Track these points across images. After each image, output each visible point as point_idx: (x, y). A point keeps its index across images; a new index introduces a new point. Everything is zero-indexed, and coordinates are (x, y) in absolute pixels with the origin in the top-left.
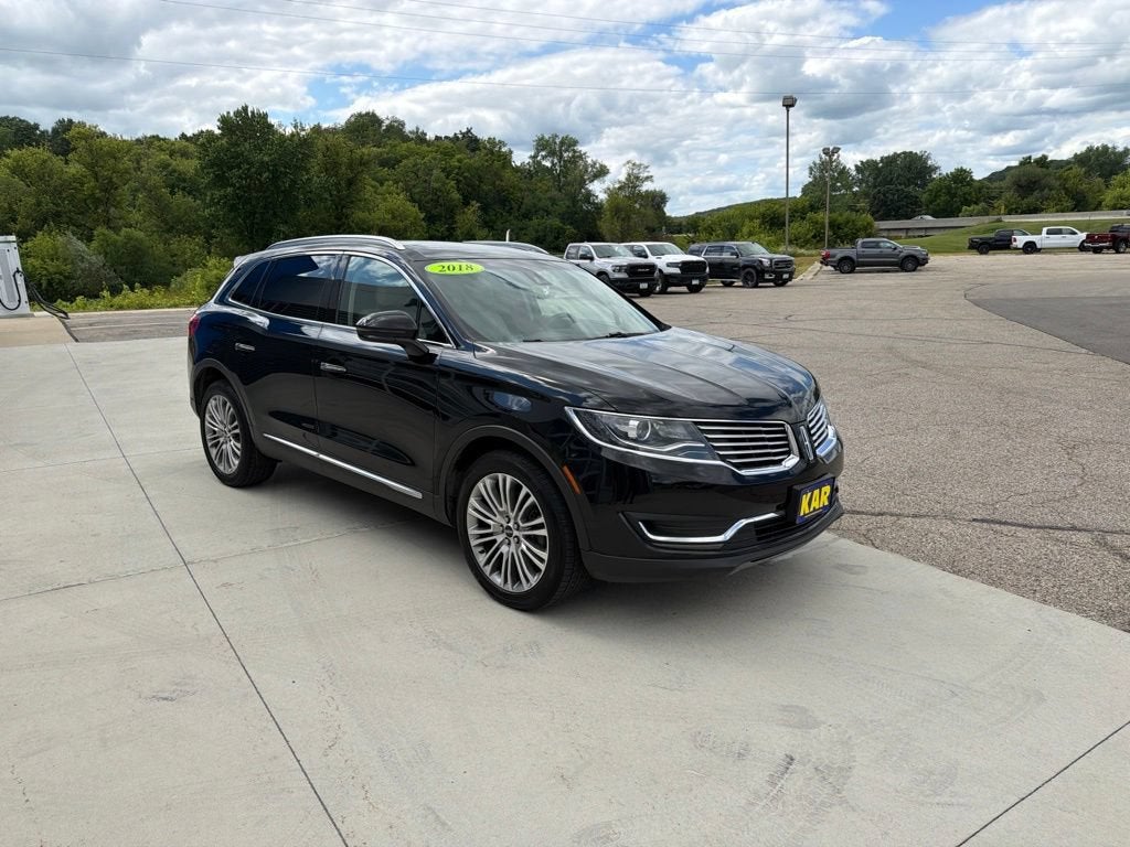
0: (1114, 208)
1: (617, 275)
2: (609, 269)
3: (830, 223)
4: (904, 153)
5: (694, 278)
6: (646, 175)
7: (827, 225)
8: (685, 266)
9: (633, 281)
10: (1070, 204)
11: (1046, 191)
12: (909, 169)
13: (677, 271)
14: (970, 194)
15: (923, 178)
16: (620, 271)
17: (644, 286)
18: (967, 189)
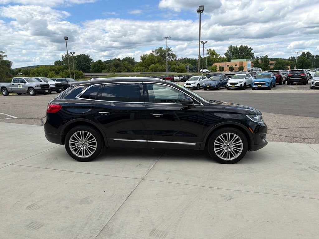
0: (137, 72)
1: (37, 88)
2: (34, 86)
3: (71, 73)
4: (83, 55)
5: (59, 89)
6: (4, 55)
7: (70, 74)
8: (56, 85)
9: (43, 90)
10: (126, 70)
11: (121, 67)
12: (85, 59)
13: (54, 86)
14: (103, 66)
15: (89, 62)
16: (38, 87)
17: (47, 91)
18: (102, 65)
